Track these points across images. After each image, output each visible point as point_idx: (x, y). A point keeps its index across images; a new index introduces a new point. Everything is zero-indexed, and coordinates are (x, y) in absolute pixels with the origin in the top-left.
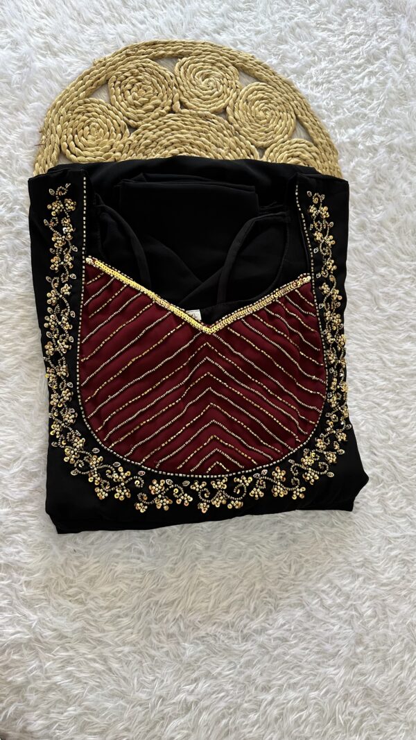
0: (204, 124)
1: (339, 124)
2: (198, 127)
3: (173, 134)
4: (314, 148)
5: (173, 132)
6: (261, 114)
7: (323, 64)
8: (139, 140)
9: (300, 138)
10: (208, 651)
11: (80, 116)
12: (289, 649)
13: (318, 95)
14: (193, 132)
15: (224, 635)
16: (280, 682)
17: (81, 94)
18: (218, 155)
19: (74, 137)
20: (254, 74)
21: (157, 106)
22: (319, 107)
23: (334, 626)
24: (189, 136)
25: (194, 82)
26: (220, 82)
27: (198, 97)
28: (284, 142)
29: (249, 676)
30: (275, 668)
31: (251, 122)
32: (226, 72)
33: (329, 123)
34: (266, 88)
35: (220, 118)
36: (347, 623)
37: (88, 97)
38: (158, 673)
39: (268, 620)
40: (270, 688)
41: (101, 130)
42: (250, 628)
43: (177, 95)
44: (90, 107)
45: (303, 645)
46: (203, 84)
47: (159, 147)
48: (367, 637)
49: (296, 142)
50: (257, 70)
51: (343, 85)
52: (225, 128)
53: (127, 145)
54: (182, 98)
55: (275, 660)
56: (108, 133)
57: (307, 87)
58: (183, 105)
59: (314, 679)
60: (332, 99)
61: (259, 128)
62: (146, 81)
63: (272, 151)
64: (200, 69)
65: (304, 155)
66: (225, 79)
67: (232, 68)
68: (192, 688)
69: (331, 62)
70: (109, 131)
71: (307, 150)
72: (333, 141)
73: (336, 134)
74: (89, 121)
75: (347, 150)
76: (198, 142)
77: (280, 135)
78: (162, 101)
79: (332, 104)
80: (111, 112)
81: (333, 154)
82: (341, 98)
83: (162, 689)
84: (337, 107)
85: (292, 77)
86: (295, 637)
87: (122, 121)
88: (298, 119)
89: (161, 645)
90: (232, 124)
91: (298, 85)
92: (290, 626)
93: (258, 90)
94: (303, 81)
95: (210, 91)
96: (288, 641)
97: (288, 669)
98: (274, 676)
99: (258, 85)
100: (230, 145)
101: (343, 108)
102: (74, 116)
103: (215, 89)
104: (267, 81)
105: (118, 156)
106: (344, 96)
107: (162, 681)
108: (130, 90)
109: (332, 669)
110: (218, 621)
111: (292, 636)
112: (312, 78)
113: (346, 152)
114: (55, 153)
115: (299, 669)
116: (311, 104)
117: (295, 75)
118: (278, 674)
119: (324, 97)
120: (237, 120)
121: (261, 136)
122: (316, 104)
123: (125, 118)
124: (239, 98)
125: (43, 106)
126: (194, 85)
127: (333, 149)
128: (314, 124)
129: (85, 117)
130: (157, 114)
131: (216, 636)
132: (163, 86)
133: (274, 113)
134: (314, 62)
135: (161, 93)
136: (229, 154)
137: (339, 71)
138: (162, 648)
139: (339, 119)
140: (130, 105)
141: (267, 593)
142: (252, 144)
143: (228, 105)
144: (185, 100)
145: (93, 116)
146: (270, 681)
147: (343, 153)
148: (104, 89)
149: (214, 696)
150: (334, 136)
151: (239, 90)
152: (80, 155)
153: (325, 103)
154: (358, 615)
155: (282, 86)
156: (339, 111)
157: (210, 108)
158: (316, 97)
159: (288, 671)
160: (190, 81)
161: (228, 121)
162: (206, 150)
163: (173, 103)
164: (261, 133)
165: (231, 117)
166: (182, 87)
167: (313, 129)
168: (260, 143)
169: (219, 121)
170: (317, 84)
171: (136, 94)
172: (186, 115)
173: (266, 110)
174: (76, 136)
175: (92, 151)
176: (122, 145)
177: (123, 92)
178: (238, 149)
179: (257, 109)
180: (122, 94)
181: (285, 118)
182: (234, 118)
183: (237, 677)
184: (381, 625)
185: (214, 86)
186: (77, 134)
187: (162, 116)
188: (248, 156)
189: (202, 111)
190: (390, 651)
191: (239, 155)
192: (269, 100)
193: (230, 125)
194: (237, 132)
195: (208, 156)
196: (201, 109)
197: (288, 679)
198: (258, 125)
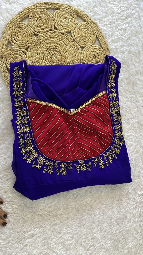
0: (62, 36)
1: (112, 41)
2: (60, 37)
3: (51, 39)
4: (101, 49)
5: (51, 38)
6: (84, 34)
7: (109, 17)
8: (38, 40)
9: (97, 45)
10: (42, 219)
11: (17, 28)
12: (69, 221)
13: (106, 29)
14: (58, 39)
15: (48, 214)
16: (65, 231)
17: (18, 20)
18: (66, 48)
20: (83, 19)
21: (46, 27)
22: (106, 34)
23: (85, 215)
24: (56, 40)
25: (60, 19)
26: (70, 20)
27: (62, 26)
28: (91, 46)
29: (54, 228)
30: (63, 227)
31: (80, 37)
32: (73, 17)
33: (108, 40)
34: (87, 25)
35: (68, 34)
36: (90, 215)
37: (21, 21)
38: (24, 224)
39: (63, 211)
40: (61, 233)
41: (24, 34)
42: (57, 213)
43: (54, 24)
44: (21, 25)
45: (74, 220)
46: (64, 21)
47: (45, 43)
49: (95, 46)
50: (85, 17)
51: (116, 26)
52: (70, 39)
54: (56, 25)
55: (64, 224)
56: (27, 36)
57: (102, 26)
58: (56, 28)
59: (76, 232)
60: (111, 31)
61: (82, 40)
62: (43, 17)
63: (86, 49)
64: (63, 15)
65: (97, 51)
66: (72, 19)
67: (75, 15)
68: (35, 230)
69: (113, 17)
70: (27, 35)
71: (99, 50)
72: (109, 47)
73: (110, 45)
74: (20, 31)
75: (114, 51)
76: (59, 43)
77: (90, 43)
78: (48, 26)
79: (110, 33)
80: (29, 28)
81: (108, 52)
82: (114, 31)
83: (25, 229)
84: (112, 35)
86: (72, 218)
87: (32, 32)
88: (97, 37)
89: (27, 215)
90: (72, 37)
92: (71, 214)
93: (84, 25)
94: (101, 23)
95: (66, 24)
96: (69, 219)
98: (63, 229)
99: (84, 23)
100: (71, 45)
101: (114, 35)
102: (15, 28)
103: (68, 23)
104: (88, 22)
105: (29, 45)
106: (115, 31)
107: (26, 226)
108: (36, 20)
109: (83, 229)
110: (46, 210)
112: (104, 22)
113: (113, 52)
114: (7, 41)
115: (71, 228)
116: (102, 32)
117: (98, 21)
118: (64, 229)
119: (108, 30)
120: (74, 36)
123: (33, 31)
124: (76, 27)
125: (4, 23)
126: (60, 21)
127: (108, 50)
128: (103, 40)
129: (19, 29)
130: (46, 30)
131: (45, 214)
132: (49, 20)
133: (88, 34)
134: (106, 16)
135: (48, 23)
136: (70, 48)
137: (115, 21)
138: (27, 216)
139: (113, 39)
140: (36, 26)
141: (64, 203)
142: (79, 45)
143: (72, 30)
144: (56, 26)
145: (22, 29)
146: (61, 231)
147: (112, 52)
148: (27, 19)
149: (42, 233)
150: (109, 45)
151: (77, 24)
152: (16, 43)
154: (94, 213)
155: (93, 24)
156: (112, 36)
157: (65, 30)
158: (105, 30)
159: (68, 228)
160: (59, 19)
162: (62, 46)
163: (52, 27)
164: (83, 42)
165: (72, 35)
166: (56, 21)
167: (102, 42)
168: (82, 45)
169: (68, 36)
170: (106, 25)
171: (39, 22)
172: (56, 32)
173: (86, 33)
174: (15, 36)
175: (20, 43)
176: (32, 41)
177: (34, 21)
178: (74, 47)
179: (82, 32)
181: (92, 37)
182: (74, 35)
183: (50, 228)
184: (101, 217)
185: (68, 22)
186: (15, 35)
187: (47, 32)
188: (77, 50)
189: (62, 31)
190: (103, 226)
191: (74, 49)
192: (87, 29)
193: (72, 38)
194: (74, 40)
195: (62, 49)
196: (62, 30)
197: (67, 231)
198: (82, 38)
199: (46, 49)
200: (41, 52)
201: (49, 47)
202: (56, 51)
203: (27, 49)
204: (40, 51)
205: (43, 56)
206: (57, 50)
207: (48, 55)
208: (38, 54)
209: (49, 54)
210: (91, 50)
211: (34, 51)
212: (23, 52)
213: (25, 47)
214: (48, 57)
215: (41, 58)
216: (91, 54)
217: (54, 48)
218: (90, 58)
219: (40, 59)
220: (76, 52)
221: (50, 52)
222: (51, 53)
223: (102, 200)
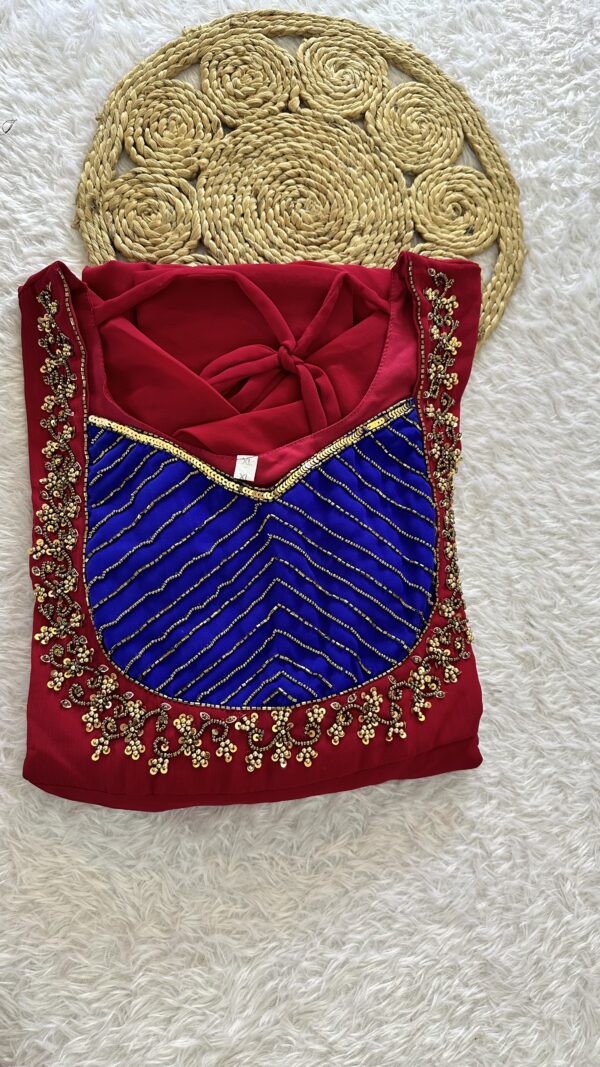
0: (331, 131)
1: (526, 153)
2: (323, 135)
3: (286, 141)
4: (486, 181)
5: (286, 138)
6: (415, 126)
7: (511, 67)
8: (236, 145)
9: (467, 165)
10: (260, 879)
11: (156, 102)
12: (378, 891)
13: (500, 109)
14: (314, 141)
15: (285, 859)
16: (359, 937)
17: (161, 73)
18: (347, 176)
19: (144, 131)
20: (409, 70)
21: (266, 100)
22: (499, 125)
23: (447, 864)
24: (308, 145)
25: (322, 72)
26: (360, 76)
27: (327, 94)
28: (443, 169)
29: (314, 924)
30: (354, 917)
31: (398, 135)
32: (370, 63)
33: (511, 149)
34: (426, 91)
35: (356, 126)
36: (468, 863)
37: (170, 78)
39: (351, 844)
40: (344, 943)
41: (184, 125)
42: (323, 854)
43: (297, 87)
44: (170, 91)
45: (400, 887)
46: (335, 77)
47: (264, 157)
48: (494, 889)
49: (461, 171)
50: (415, 66)
51: (537, 98)
52: (360, 141)
53: (218, 150)
54: (304, 93)
55: (356, 905)
56: (193, 130)
57: (484, 96)
58: (304, 103)
59: (409, 939)
60: (518, 117)
61: (410, 145)
62: (255, 64)
64: (333, 56)
65: (470, 189)
66: (367, 73)
67: (379, 58)
69: (523, 65)
70: (195, 128)
71: (476, 184)
72: (515, 175)
73: (519, 166)
74: (168, 110)
75: (534, 191)
76: (320, 155)
77: (439, 159)
78: (275, 94)
79: (518, 123)
80: (201, 102)
81: (513, 193)
82: (531, 116)
84: (524, 129)
85: (464, 81)
86: (390, 874)
87: (215, 116)
88: (466, 139)
90: (371, 136)
91: (472, 92)
92: (384, 858)
93: (413, 92)
94: (480, 87)
95: (345, 87)
96: (378, 879)
97: (374, 919)
98: (351, 927)
99: (413, 86)
100: (365, 164)
101: (533, 131)
102: (148, 101)
103: (352, 85)
104: (428, 82)
105: (203, 164)
106: (537, 115)
108: (230, 74)
111: (385, 872)
112: (492, 84)
113: (531, 192)
114: (115, 150)
115: (389, 921)
116: (488, 121)
117: (469, 78)
118: (357, 925)
119: (507, 112)
120: (379, 131)
121: (411, 157)
122: (494, 121)
123: (219, 112)
124: (385, 101)
125: (104, 83)
126: (322, 76)
127: (514, 186)
128: (489, 148)
129: (162, 105)
130: (266, 111)
131: (272, 859)
132: (279, 74)
133: (433, 126)
134: (498, 63)
135: (274, 83)
136: (363, 177)
137: (533, 79)
139: (527, 146)
140: (229, 95)
142: (397, 167)
143: (368, 109)
144: (308, 96)
145: (175, 105)
146: (346, 934)
147: (527, 193)
148: (196, 70)
149: (261, 945)
150: (516, 168)
151: (386, 90)
152: (150, 156)
153: (508, 121)
154: (485, 854)
155: (448, 90)
156: (526, 135)
157: (342, 110)
158: (495, 111)
159: (374, 923)
160: (318, 71)
161: (367, 132)
162: (330, 169)
163: (289, 99)
164: (411, 153)
165: (371, 126)
166: (304, 78)
167: (487, 155)
168: (409, 166)
169: (354, 131)
170: (499, 94)
171: (239, 81)
172: (307, 117)
173: (423, 121)
174: (147, 130)
175: (168, 153)
176: (211, 149)
177: (220, 76)
178: (376, 172)
179: (409, 118)
180: (219, 79)
181: (448, 135)
182: (376, 127)
183: (296, 922)
184: (518, 873)
185: (351, 81)
186: (149, 127)
187: (273, 115)
188: (390, 182)
189: (331, 113)
190: (527, 911)
191: (377, 181)
192: (427, 108)
193: (368, 137)
194: (377, 148)
195: (331, 177)
196: (329, 110)
197: (371, 935)
198: (408, 141)
199: (269, 179)
200: (249, 188)
201: (279, 172)
202: (308, 186)
203: (193, 178)
204: (245, 186)
205: (257, 204)
206: (312, 181)
207: (277, 200)
208: (237, 198)
209: (280, 197)
210: (444, 185)
211: (220, 184)
212: (179, 188)
213: (187, 170)
214: (277, 207)
215: (248, 210)
216: (447, 198)
217: (299, 175)
218: (440, 213)
219: (243, 215)
220: (386, 192)
221: (283, 191)
222: (286, 193)
223: (519, 795)
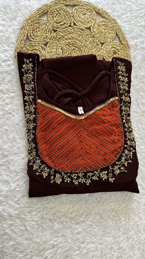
0: (82, 32)
1: (132, 37)
2: (79, 33)
3: (70, 35)
4: (121, 45)
6: (103, 30)
7: (128, 14)
8: (57, 36)
9: (117, 41)
10: (63, 227)
11: (36, 24)
12: (93, 229)
13: (125, 26)
14: (77, 35)
15: (70, 222)
16: (88, 241)
17: (37, 16)
18: (86, 44)
19: (33, 32)
20: (102, 15)
21: (65, 23)
22: (125, 30)
23: (110, 222)
25: (79, 16)
26: (89, 17)
27: (81, 22)
28: (110, 42)
29: (77, 238)
30: (87, 235)
31: (99, 33)
32: (92, 14)
33: (128, 37)
34: (106, 21)
35: (88, 30)
36: (115, 221)
37: (40, 17)
38: (44, 233)
39: (86, 218)
40: (84, 242)
41: (43, 30)
42: (79, 220)
43: (73, 20)
44: (40, 21)
45: (98, 228)
46: (83, 17)
47: (64, 39)
48: (122, 228)
49: (115, 43)
51: (135, 23)
52: (89, 35)
53: (52, 37)
54: (75, 21)
55: (87, 232)
57: (121, 22)
58: (75, 24)
59: (101, 241)
60: (130, 28)
61: (102, 36)
62: (62, 14)
63: (106, 45)
64: (82, 11)
65: (117, 48)
66: (91, 16)
67: (94, 12)
68: (56, 239)
69: (131, 14)
70: (46, 31)
71: (119, 46)
72: (129, 44)
73: (130, 41)
74: (39, 26)
76: (79, 39)
77: (110, 39)
78: (67, 22)
79: (130, 29)
80: (47, 24)
81: (128, 48)
82: (133, 28)
83: (45, 239)
85: (116, 18)
86: (96, 225)
87: (51, 28)
88: (116, 34)
89: (46, 223)
90: (92, 33)
91: (118, 21)
92: (94, 221)
93: (103, 21)
94: (120, 20)
95: (85, 20)
96: (93, 226)
97: (92, 236)
98: (86, 238)
99: (103, 20)
100: (90, 41)
101: (134, 32)
102: (34, 24)
103: (87, 19)
104: (107, 19)
105: (48, 41)
106: (135, 27)
107: (46, 236)
108: (55, 16)
109: (108, 238)
110: (68, 216)
111: (94, 224)
112: (123, 19)
113: (133, 48)
114: (25, 37)
115: (95, 236)
116: (122, 29)
117: (117, 17)
118: (88, 238)
119: (127, 27)
120: (94, 32)
121: (102, 39)
122: (124, 29)
124: (96, 24)
125: (22, 19)
126: (79, 17)
127: (129, 46)
128: (122, 36)
129: (38, 25)
130: (65, 26)
131: (67, 222)
132: (68, 16)
133: (108, 31)
134: (125, 13)
135: (67, 19)
136: (90, 44)
137: (134, 18)
138: (47, 224)
140: (55, 22)
141: (87, 208)
142: (99, 41)
143: (91, 26)
144: (75, 22)
145: (41, 25)
146: (85, 240)
148: (46, 15)
150: (129, 42)
151: (96, 21)
152: (35, 39)
153: (127, 29)
154: (119, 219)
155: (112, 21)
156: (132, 33)
157: (84, 26)
158: (124, 26)
159: (92, 237)
160: (78, 15)
161: (91, 32)
162: (81, 42)
163: (71, 23)
164: (102, 38)
165: (92, 31)
166: (75, 17)
167: (122, 38)
168: (102, 41)
169: (88, 32)
170: (125, 22)
171: (58, 18)
172: (75, 28)
173: (105, 29)
174: (34, 32)
175: (39, 38)
177: (53, 17)
178: (93, 43)
179: (102, 28)
180: (52, 18)
181: (112, 33)
182: (93, 31)
183: (73, 237)
184: (127, 224)
185: (87, 18)
186: (34, 31)
187: (67, 27)
188: (97, 46)
190: (130, 234)
191: (93, 45)
192: (107, 26)
193: (91, 34)
194: (94, 36)
195: (82, 44)
196: (81, 26)
197: (91, 240)
198: (101, 35)
199: (65, 45)
201: (68, 43)
202: (76, 47)
203: (46, 45)
204: (59, 47)
205: (62, 52)
206: (77, 45)
207: (67, 51)
208: (57, 50)
210: (111, 47)
211: (53, 46)
212: (42, 47)
213: (44, 43)
215: (60, 53)
216: (111, 50)
217: (73, 44)
218: (110, 54)
219: (59, 55)
220: (96, 48)
221: (69, 48)
223: (128, 204)
